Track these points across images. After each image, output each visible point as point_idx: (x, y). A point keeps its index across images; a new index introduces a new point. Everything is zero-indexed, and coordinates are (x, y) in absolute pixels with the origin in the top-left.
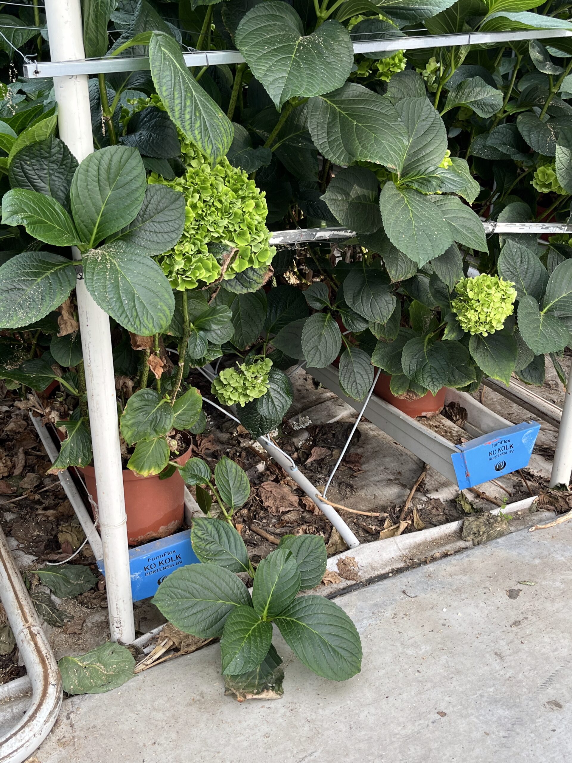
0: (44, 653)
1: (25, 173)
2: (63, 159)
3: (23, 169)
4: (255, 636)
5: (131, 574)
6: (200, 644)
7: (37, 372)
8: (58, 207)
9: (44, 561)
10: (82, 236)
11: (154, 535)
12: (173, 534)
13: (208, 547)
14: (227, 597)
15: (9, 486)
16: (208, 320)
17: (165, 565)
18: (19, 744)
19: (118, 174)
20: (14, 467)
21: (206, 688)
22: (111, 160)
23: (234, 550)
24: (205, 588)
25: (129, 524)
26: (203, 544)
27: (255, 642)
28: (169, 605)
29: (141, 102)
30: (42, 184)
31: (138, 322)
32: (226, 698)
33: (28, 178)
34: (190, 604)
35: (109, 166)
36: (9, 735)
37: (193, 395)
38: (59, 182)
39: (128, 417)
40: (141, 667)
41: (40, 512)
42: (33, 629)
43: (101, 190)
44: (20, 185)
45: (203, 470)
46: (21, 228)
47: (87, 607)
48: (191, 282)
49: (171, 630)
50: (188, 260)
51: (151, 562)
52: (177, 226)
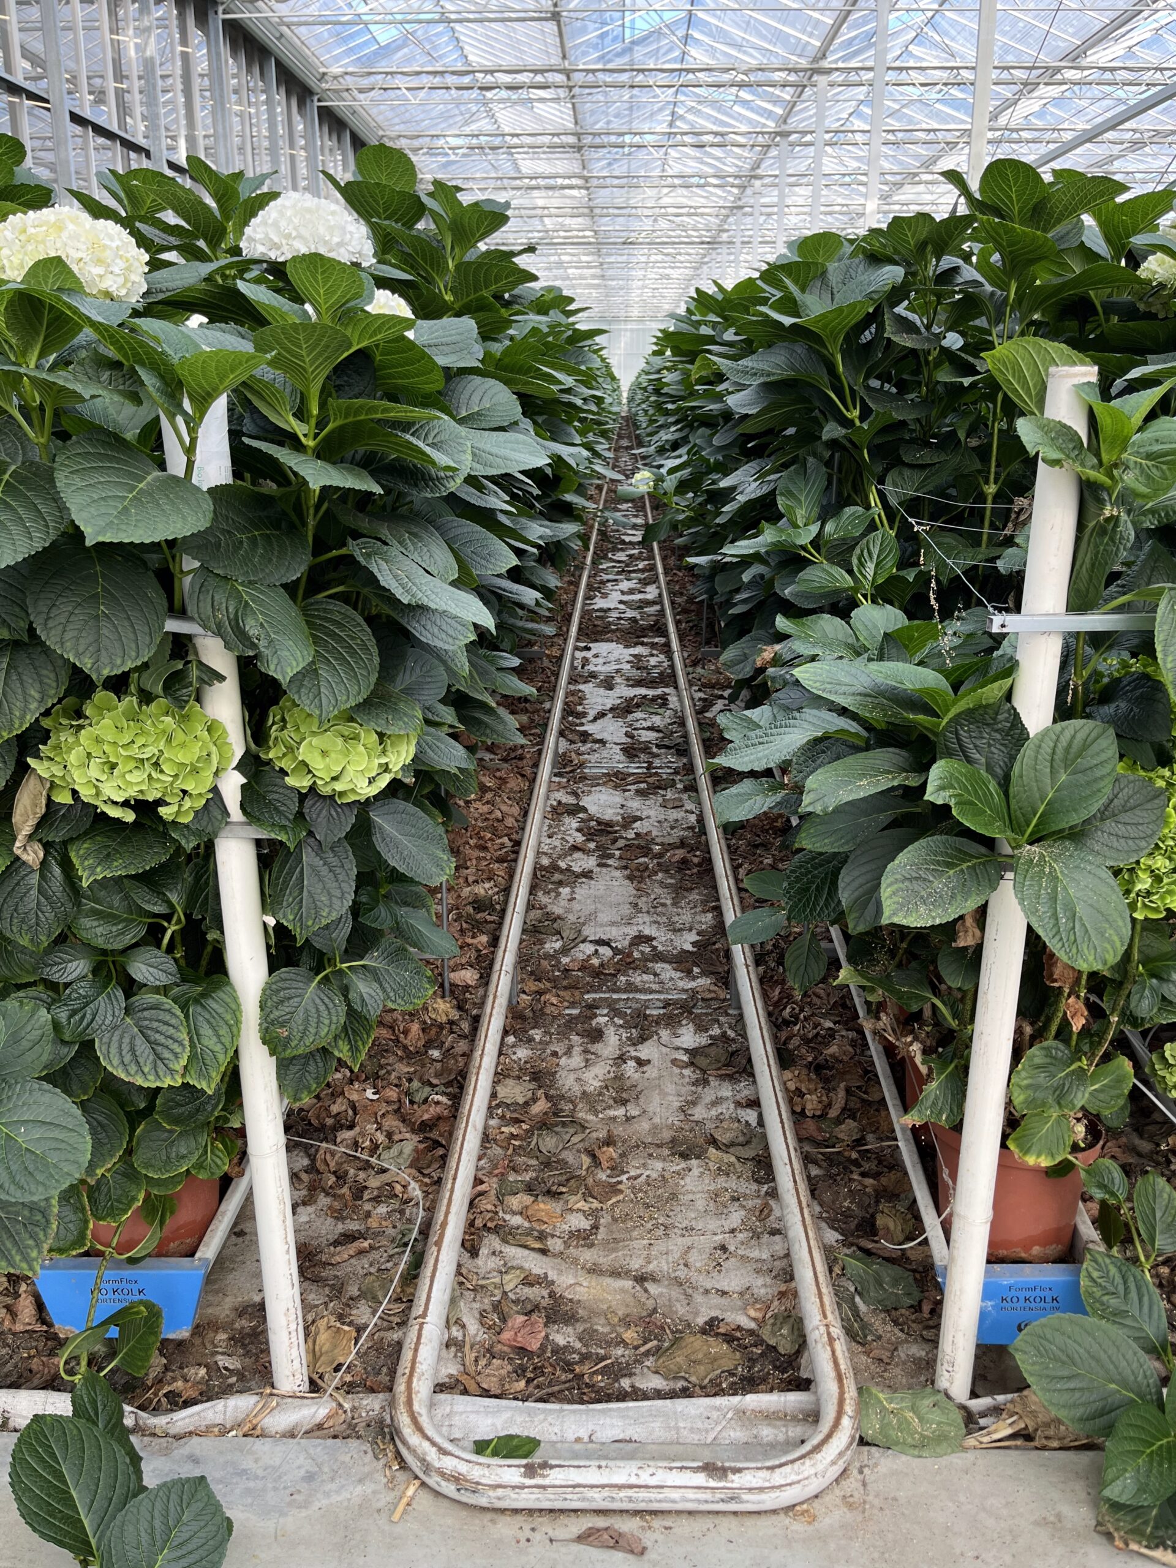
0: (843, 1367)
1: (959, 740)
2: (1010, 729)
3: (957, 734)
4: (1160, 1456)
5: (983, 1300)
6: (1066, 1442)
7: (910, 987)
8: (993, 786)
9: (852, 1245)
10: (1015, 824)
11: (1023, 1255)
12: (1054, 1262)
13: (1105, 1298)
14: (1124, 1383)
15: (820, 1130)
16: (1168, 966)
17: (1033, 1305)
18: (795, 1478)
19: (1079, 754)
20: (829, 1105)
21: (1066, 1510)
22: (1073, 737)
23: (1146, 1318)
24: (1093, 1357)
25: (995, 1226)
26: (1098, 1293)
27: (1160, 1465)
28: (1034, 1364)
29: (1125, 665)
30: (977, 756)
31: (1074, 950)
32: (1095, 1535)
33: (961, 746)
34: (1066, 1373)
35: (1070, 745)
36: (783, 1460)
37: (1120, 1067)
38: (998, 755)
39: (1024, 1074)
40: (971, 1441)
41: (855, 1177)
42: (832, 1329)
43: (1053, 772)
44: (949, 754)
45: (1117, 1181)
46: (946, 808)
47: (902, 1330)
48: (1156, 910)
49: (1025, 1405)
50: (1158, 879)
51: (1013, 1293)
52: (1149, 832)
